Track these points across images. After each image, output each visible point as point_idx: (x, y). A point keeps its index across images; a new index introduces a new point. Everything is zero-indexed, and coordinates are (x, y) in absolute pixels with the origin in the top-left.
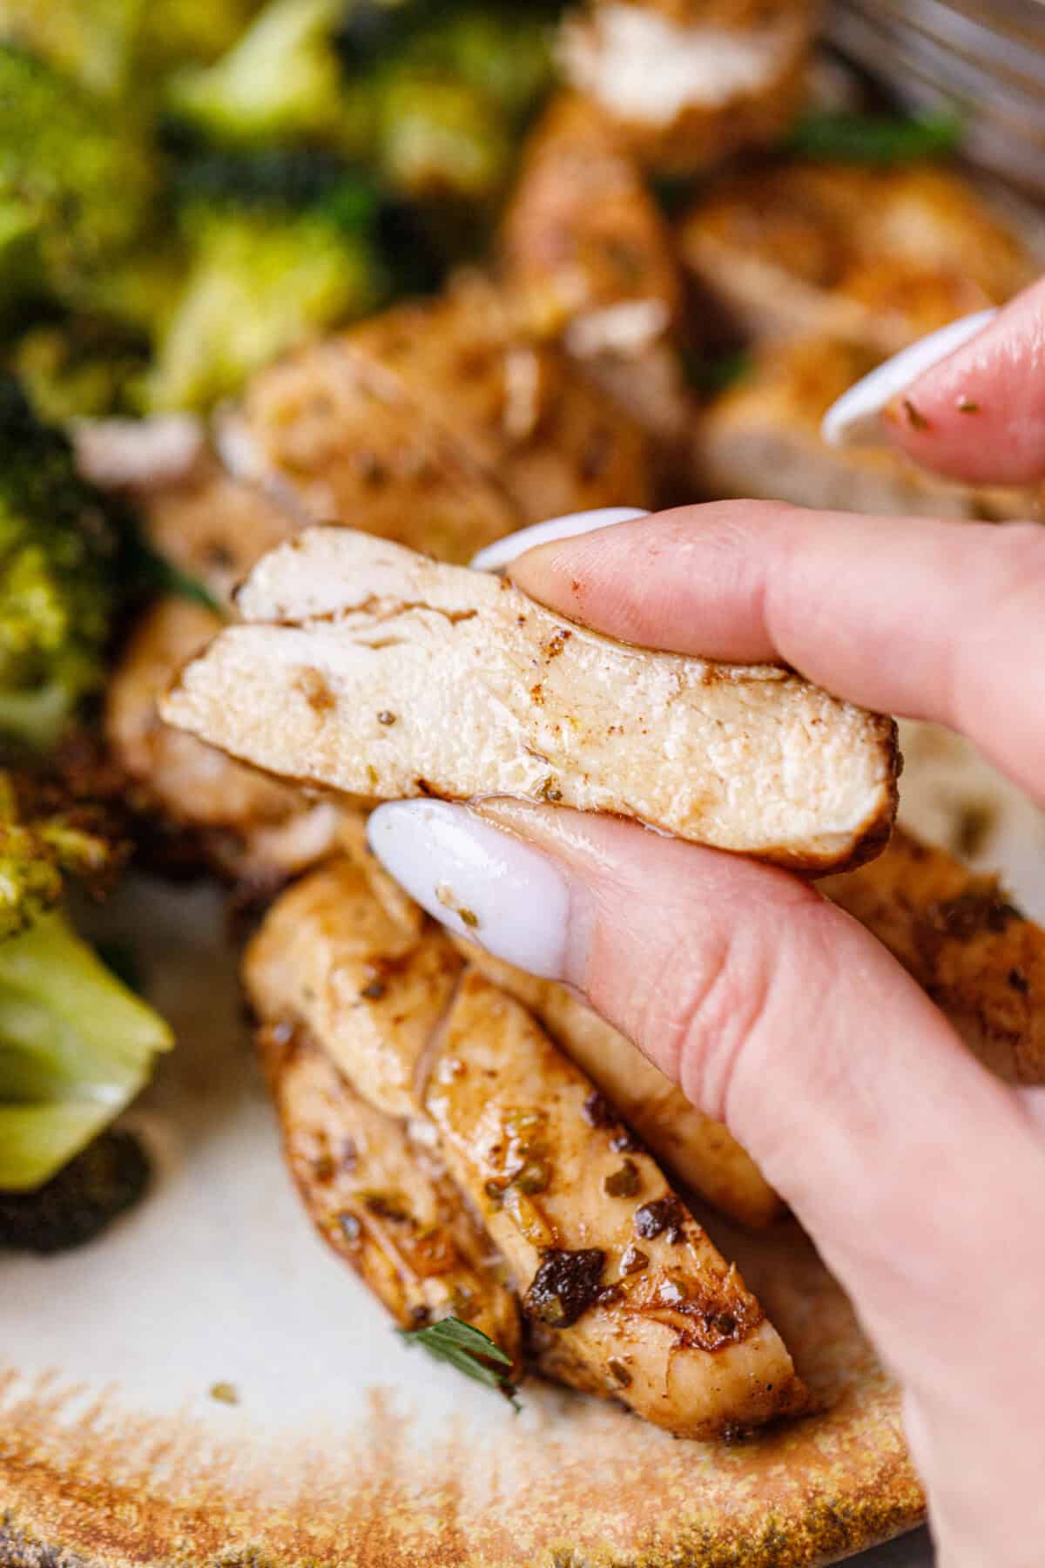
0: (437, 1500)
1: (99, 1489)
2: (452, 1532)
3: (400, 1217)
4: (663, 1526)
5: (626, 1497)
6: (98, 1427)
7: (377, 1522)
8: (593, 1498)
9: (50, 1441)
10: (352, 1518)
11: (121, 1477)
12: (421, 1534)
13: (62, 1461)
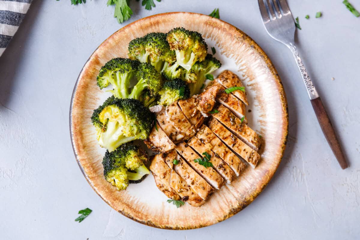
0: (167, 217)
1: (138, 212)
2: (168, 221)
3: (169, 191)
4: (186, 224)
5: (184, 221)
6: (138, 204)
7: (162, 219)
8: (180, 220)
9: (134, 205)
10: (160, 218)
11: (140, 210)
12: (165, 221)
13: (135, 208)
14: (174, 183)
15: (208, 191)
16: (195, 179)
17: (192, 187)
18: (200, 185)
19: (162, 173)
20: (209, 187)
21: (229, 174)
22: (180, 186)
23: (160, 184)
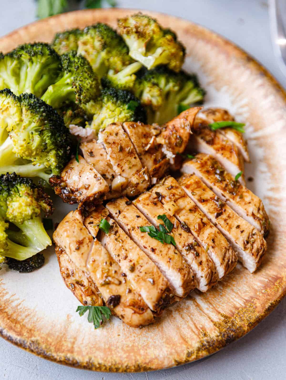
0: (72, 340)
1: (15, 320)
2: (72, 347)
3: (82, 285)
4: (109, 358)
5: (105, 351)
6: (19, 307)
7: (60, 341)
8: (98, 349)
9: (9, 308)
10: (57, 339)
11: (19, 319)
12: (67, 346)
13: (10, 313)
14: (96, 263)
15: (162, 290)
16: (138, 262)
17: (130, 276)
18: (146, 273)
19: (74, 239)
20: (163, 280)
21: (205, 264)
22: (107, 271)
23: (67, 269)
